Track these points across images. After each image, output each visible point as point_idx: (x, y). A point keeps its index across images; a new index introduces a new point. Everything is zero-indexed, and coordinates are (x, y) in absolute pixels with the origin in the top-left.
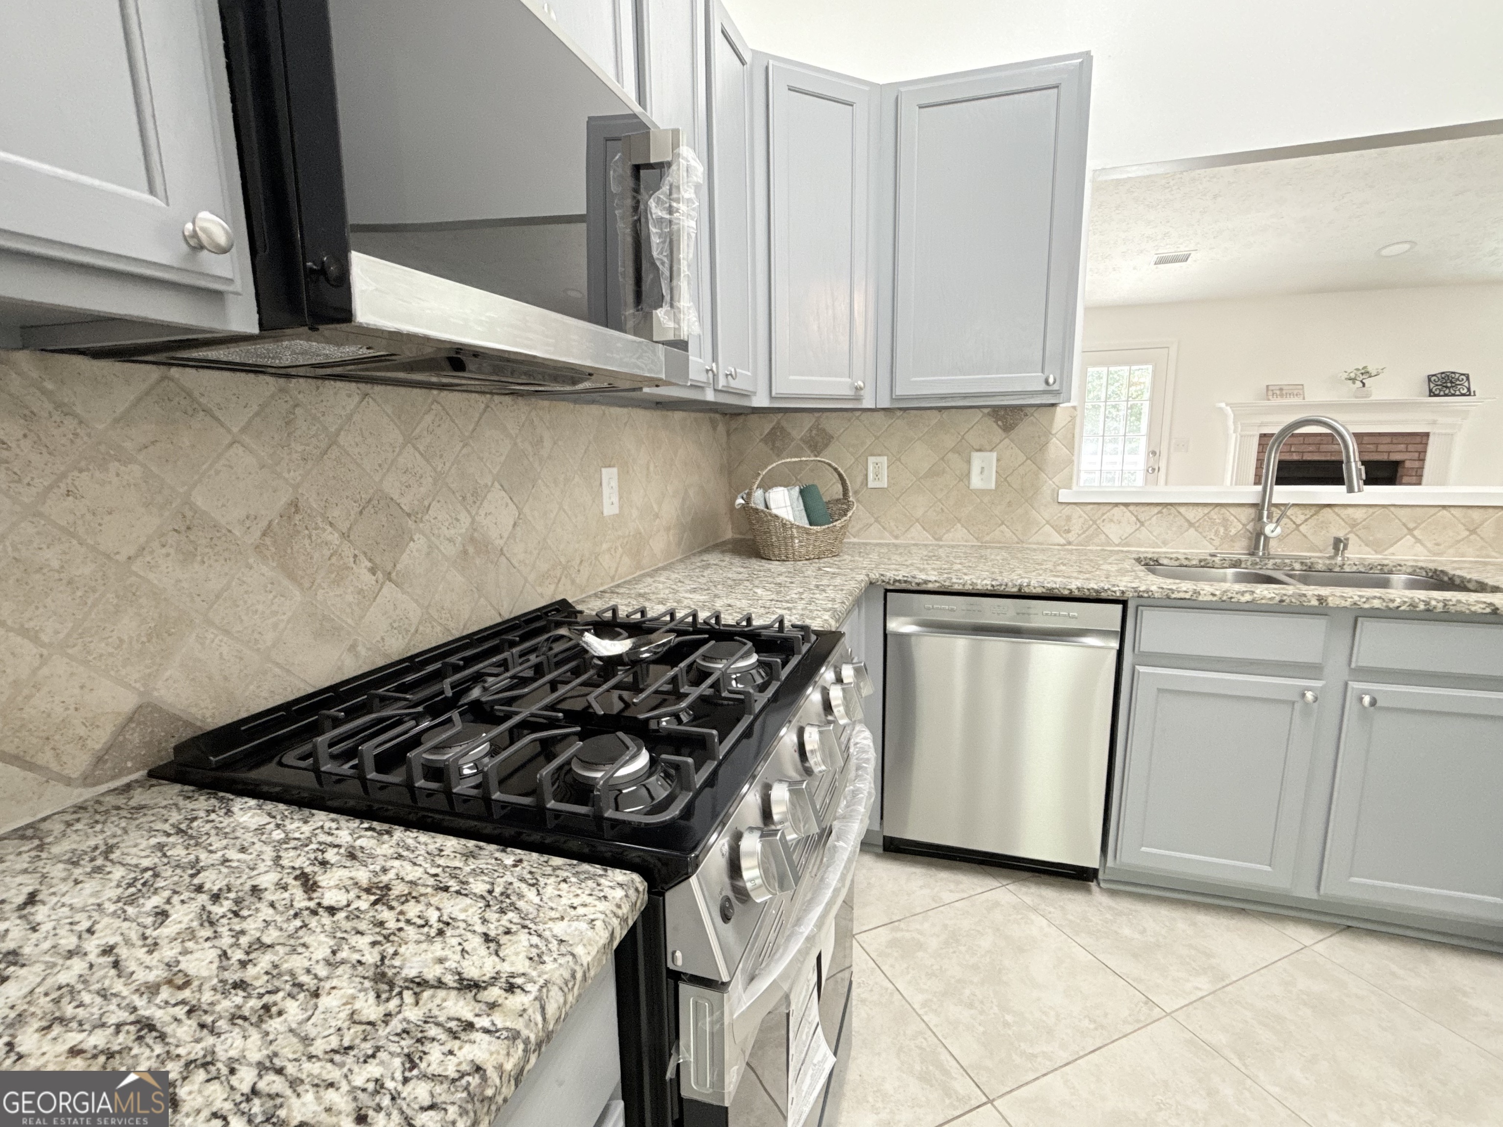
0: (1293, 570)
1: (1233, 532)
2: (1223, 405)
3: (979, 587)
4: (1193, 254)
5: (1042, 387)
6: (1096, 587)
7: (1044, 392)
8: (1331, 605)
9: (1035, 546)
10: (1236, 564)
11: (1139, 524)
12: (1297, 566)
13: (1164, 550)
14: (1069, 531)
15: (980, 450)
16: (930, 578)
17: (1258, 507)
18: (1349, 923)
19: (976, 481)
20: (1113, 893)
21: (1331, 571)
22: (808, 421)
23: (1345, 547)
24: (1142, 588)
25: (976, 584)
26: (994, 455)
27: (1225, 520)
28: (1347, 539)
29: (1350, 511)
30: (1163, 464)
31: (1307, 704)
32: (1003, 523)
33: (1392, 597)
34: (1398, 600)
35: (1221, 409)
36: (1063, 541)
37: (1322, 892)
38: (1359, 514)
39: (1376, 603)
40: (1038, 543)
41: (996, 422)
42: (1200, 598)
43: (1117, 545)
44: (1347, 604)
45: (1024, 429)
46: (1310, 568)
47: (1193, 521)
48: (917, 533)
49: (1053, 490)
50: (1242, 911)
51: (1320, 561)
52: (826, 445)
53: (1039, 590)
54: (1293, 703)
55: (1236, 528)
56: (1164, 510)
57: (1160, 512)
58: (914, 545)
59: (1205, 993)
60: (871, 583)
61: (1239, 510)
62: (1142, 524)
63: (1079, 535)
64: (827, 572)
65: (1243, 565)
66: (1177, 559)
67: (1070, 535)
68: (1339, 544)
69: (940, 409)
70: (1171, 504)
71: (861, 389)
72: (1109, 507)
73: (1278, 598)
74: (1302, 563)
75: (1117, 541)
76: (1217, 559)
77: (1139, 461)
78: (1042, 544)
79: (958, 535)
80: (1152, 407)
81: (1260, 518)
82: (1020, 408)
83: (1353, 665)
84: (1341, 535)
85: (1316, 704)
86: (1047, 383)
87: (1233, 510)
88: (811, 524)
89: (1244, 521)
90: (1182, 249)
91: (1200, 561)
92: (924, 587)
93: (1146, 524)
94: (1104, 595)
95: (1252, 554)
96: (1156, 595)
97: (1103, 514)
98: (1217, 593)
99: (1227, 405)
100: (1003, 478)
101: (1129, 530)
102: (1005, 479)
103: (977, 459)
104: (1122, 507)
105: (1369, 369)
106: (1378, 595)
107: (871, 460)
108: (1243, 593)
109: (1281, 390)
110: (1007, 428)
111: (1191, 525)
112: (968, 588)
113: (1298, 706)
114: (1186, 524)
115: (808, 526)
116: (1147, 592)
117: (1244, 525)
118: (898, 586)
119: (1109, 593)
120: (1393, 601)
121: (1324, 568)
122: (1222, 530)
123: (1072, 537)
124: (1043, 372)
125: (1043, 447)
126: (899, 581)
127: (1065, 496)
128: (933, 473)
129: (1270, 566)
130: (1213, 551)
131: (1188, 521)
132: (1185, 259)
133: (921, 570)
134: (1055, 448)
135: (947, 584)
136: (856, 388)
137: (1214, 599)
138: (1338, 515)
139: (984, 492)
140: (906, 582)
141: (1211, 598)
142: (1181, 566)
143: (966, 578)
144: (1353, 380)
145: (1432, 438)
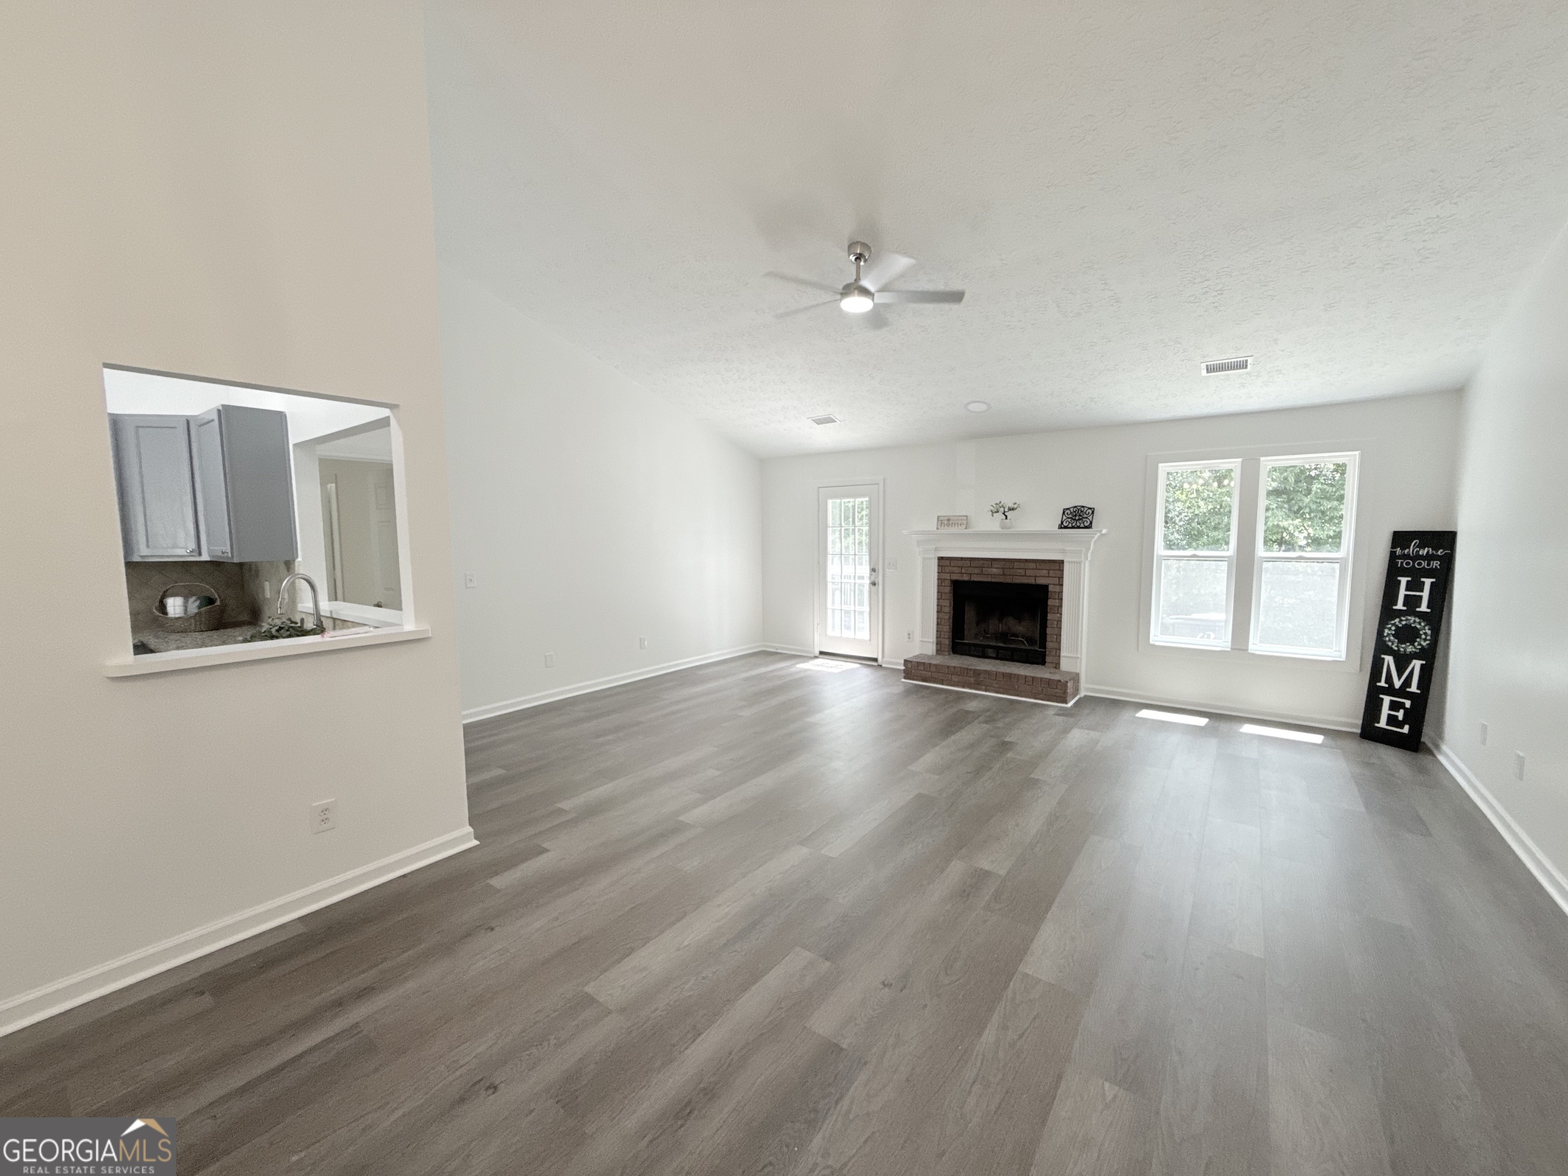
4: (832, 416)
30: (880, 579)
77: (866, 574)
80: (871, 532)
109: (949, 520)
132: (831, 420)
144: (997, 512)
145: (1066, 567)
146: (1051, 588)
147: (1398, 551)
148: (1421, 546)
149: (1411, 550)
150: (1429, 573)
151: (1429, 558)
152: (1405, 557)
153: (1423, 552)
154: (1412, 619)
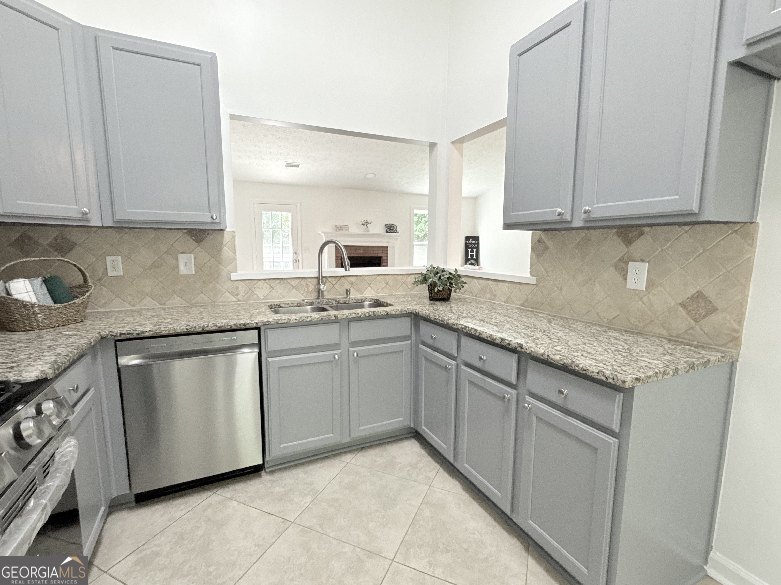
0: (333, 304)
1: (311, 290)
2: (320, 232)
3: (179, 331)
4: (301, 164)
5: (210, 220)
6: (243, 322)
7: (212, 223)
8: (339, 318)
9: (221, 304)
10: (312, 304)
11: (271, 289)
12: (334, 302)
13: (283, 300)
14: (238, 294)
15: (183, 253)
16: (145, 330)
17: (318, 278)
18: (363, 446)
19: (183, 270)
20: (272, 472)
21: (345, 303)
22: (53, 233)
23: (349, 293)
24: (265, 320)
25: (177, 329)
26: (192, 256)
27: (307, 284)
28: (350, 290)
29: (350, 278)
30: (300, 258)
31: (336, 361)
32: (202, 293)
33: (358, 312)
34: (360, 313)
35: (320, 234)
36: (235, 300)
37: (351, 437)
38: (353, 279)
39: (354, 315)
40: (223, 302)
41: (191, 237)
42: (291, 322)
43: (263, 299)
44: (344, 317)
45: (208, 242)
46: (338, 303)
47: (294, 286)
48: (148, 302)
49: (228, 273)
50: (327, 457)
51: (342, 300)
52: (71, 249)
53: (214, 328)
54: (332, 361)
55: (311, 287)
56: (282, 281)
57: (280, 282)
58: (145, 309)
59: (309, 503)
60: (102, 338)
61: (312, 280)
62: (273, 289)
63: (244, 296)
64: (66, 335)
65: (314, 304)
66: (288, 304)
67: (239, 296)
68: (347, 292)
69: (155, 229)
70: (284, 278)
71: (87, 213)
72: (256, 281)
73: (321, 318)
74: (335, 301)
75: (262, 298)
76: (304, 302)
77: (290, 256)
78: (225, 302)
79: (176, 301)
80: (292, 232)
81: (319, 283)
82: (205, 230)
83: (350, 342)
84: (348, 288)
85: (339, 360)
86: (212, 218)
87: (309, 280)
88: (55, 303)
89: (314, 284)
90: (296, 161)
91: (298, 304)
92: (143, 335)
93: (274, 288)
94: (248, 326)
95: (318, 299)
96: (272, 323)
97: (254, 285)
98: (298, 318)
99: (322, 232)
100: (199, 268)
101: (267, 291)
102: (200, 269)
103: (182, 258)
104: (263, 281)
105: (368, 221)
106: (354, 312)
107: (108, 259)
108: (307, 317)
109: (341, 227)
110: (199, 241)
111: (294, 287)
112: (172, 332)
113: (333, 362)
114: (291, 287)
115: (53, 305)
116: (268, 322)
117: (314, 286)
118: (123, 337)
119: (250, 325)
120: (358, 314)
121: (343, 302)
122: (306, 289)
123: (240, 297)
124: (210, 212)
125: (220, 251)
126: (124, 334)
127: (234, 276)
128: (154, 266)
129: (324, 303)
130: (303, 298)
131: (292, 286)
132: (298, 166)
133: (141, 325)
134: (226, 252)
135: (158, 331)
136: (83, 213)
137: (297, 321)
138: (347, 280)
139: (188, 276)
140: (129, 334)
141: (295, 321)
142: (290, 307)
143: (170, 326)
144: (363, 225)
145: (389, 248)
146: (383, 258)
147: (467, 242)
148: (472, 241)
149: (470, 242)
150: (475, 248)
151: (474, 244)
152: (469, 243)
153: (473, 242)
154: (472, 261)
